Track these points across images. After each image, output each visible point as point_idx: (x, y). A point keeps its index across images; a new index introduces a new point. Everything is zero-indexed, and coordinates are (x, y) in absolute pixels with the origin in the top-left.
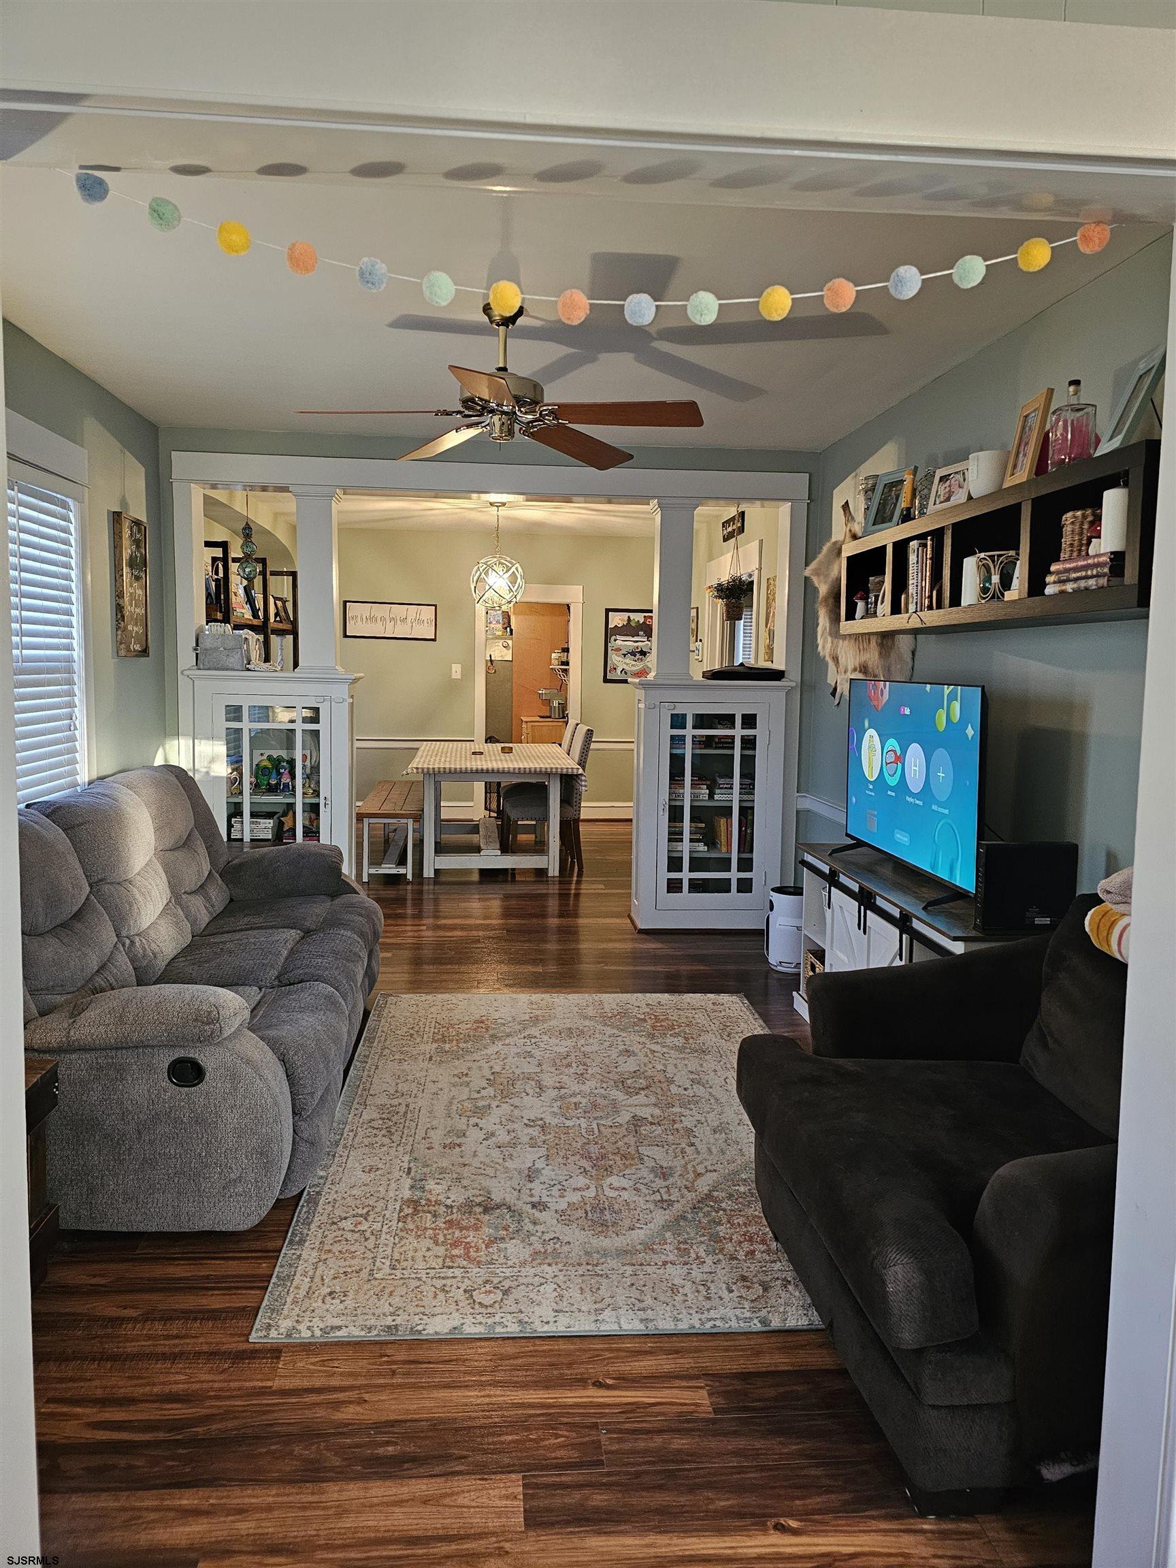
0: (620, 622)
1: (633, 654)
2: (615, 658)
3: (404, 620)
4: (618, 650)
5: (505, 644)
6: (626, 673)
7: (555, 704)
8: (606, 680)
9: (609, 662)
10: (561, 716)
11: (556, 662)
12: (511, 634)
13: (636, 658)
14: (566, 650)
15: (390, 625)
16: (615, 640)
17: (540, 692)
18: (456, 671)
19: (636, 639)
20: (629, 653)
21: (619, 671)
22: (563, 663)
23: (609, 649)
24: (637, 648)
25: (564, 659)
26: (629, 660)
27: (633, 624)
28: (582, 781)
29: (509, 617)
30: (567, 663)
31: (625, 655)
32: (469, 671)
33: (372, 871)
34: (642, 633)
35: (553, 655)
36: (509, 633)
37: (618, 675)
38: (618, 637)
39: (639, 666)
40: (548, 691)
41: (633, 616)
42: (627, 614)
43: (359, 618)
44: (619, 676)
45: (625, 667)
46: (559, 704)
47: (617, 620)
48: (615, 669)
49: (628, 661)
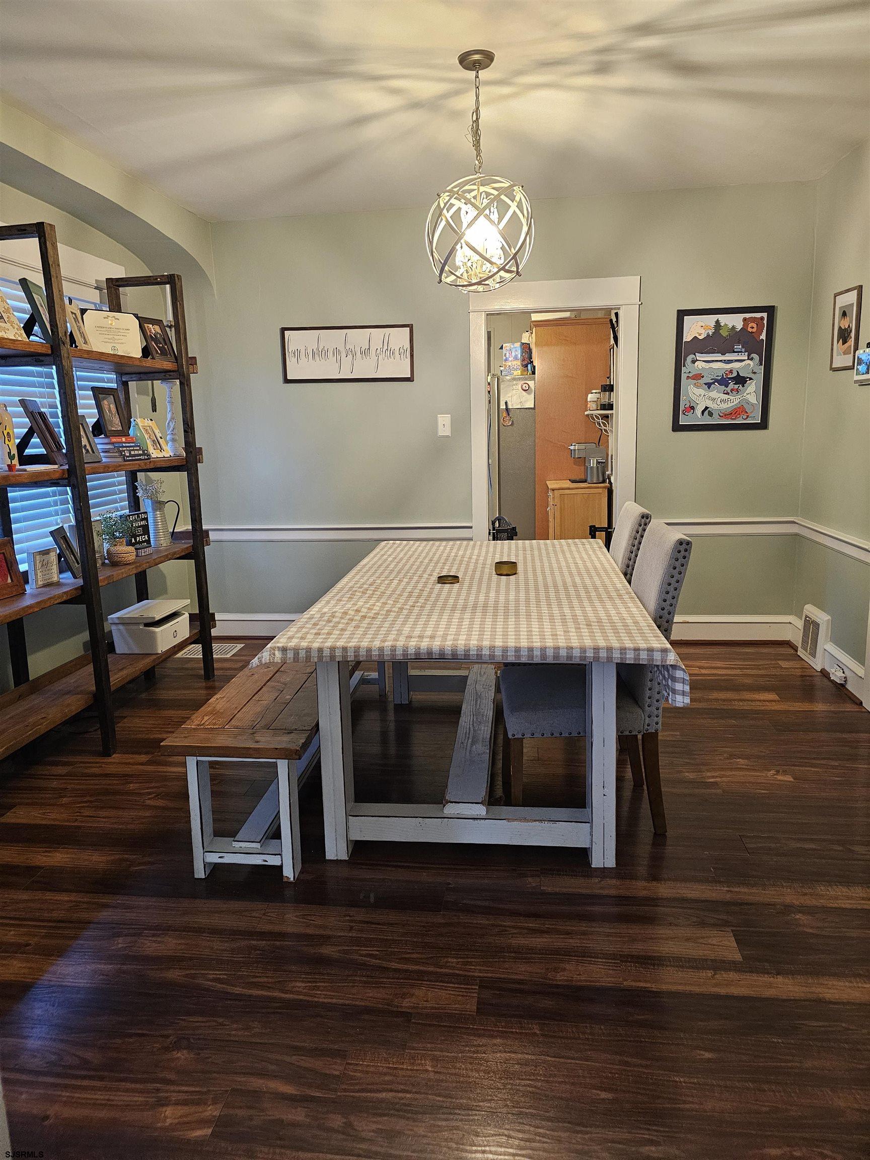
0: (702, 331)
1: (723, 382)
2: (694, 393)
3: (366, 352)
4: (698, 377)
5: (525, 387)
6: (711, 414)
7: (593, 463)
8: (677, 427)
9: (683, 398)
10: (601, 479)
11: (594, 406)
12: (534, 373)
13: (729, 389)
14: (609, 388)
15: (347, 361)
16: (694, 362)
17: (572, 448)
18: (444, 425)
19: (728, 357)
20: (716, 381)
21: (698, 412)
22: (604, 407)
23: (684, 376)
24: (731, 372)
25: (605, 400)
26: (716, 393)
27: (724, 333)
28: (674, 679)
29: (530, 350)
30: (610, 407)
31: (709, 385)
32: (462, 425)
33: (213, 858)
34: (738, 347)
35: (590, 396)
36: (530, 372)
37: (698, 418)
38: (699, 356)
39: (733, 401)
40: (582, 446)
41: (724, 319)
42: (714, 318)
43: (303, 352)
44: (699, 420)
45: (710, 404)
46: (598, 463)
47: (696, 328)
48: (692, 408)
49: (714, 394)
